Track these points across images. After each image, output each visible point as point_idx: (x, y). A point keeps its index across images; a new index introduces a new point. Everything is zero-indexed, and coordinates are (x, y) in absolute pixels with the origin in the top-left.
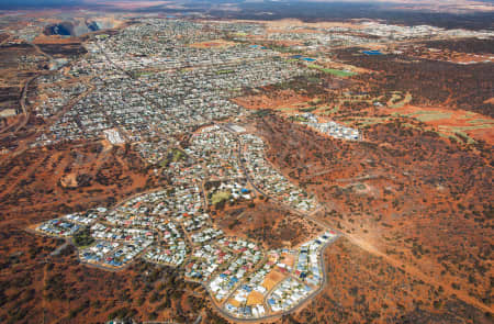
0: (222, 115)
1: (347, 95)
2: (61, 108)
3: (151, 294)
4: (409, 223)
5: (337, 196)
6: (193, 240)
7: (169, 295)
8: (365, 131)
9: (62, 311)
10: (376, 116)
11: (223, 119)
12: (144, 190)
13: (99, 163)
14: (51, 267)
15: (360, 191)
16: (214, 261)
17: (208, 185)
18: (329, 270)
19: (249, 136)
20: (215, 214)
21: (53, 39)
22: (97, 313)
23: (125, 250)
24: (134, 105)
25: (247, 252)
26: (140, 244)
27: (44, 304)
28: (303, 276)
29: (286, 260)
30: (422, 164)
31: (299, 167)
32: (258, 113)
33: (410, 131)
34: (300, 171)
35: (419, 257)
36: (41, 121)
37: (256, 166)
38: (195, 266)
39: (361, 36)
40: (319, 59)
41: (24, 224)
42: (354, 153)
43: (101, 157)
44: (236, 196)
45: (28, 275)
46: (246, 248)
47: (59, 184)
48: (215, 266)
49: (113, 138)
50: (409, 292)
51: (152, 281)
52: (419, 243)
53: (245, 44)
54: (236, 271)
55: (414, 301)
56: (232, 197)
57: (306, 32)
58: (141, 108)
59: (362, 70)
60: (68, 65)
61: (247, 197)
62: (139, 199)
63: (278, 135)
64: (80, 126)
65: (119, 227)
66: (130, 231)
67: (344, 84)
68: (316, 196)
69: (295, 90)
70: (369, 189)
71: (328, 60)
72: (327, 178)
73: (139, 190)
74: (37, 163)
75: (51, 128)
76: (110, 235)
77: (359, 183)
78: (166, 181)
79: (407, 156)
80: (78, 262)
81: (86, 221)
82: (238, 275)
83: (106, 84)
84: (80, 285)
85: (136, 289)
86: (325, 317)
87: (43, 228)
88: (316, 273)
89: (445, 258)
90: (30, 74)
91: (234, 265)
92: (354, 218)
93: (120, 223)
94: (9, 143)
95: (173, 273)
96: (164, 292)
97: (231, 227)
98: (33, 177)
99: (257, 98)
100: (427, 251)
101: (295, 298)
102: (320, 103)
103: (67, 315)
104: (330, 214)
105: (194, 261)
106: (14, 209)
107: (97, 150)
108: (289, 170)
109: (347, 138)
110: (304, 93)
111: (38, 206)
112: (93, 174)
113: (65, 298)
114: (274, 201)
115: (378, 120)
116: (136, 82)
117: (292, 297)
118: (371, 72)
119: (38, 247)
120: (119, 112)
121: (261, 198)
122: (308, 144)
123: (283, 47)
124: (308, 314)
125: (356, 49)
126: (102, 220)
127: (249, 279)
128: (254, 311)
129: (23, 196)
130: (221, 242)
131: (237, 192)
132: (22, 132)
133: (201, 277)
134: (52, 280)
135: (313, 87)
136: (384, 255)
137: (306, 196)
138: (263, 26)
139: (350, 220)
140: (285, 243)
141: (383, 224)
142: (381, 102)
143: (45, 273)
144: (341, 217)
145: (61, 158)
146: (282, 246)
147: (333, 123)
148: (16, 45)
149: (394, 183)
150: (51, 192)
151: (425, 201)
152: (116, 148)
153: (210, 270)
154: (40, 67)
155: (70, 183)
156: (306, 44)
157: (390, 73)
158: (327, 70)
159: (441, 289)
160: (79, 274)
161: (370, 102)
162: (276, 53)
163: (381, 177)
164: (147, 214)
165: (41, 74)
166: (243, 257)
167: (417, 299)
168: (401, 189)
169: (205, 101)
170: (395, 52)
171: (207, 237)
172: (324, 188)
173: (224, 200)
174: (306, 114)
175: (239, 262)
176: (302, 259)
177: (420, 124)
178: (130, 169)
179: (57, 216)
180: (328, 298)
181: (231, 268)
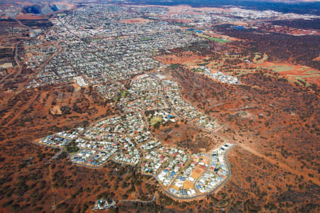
0: (149, 68)
1: (227, 55)
2: (42, 63)
3: (121, 183)
4: (277, 136)
5: (230, 119)
6: (143, 148)
7: (133, 183)
8: (241, 78)
9: (66, 195)
10: (247, 68)
11: (150, 70)
12: (106, 116)
13: (74, 99)
14: (54, 167)
15: (244, 117)
16: (158, 162)
17: (147, 113)
18: (232, 166)
19: (169, 81)
20: (154, 131)
21: (29, 16)
22: (89, 195)
23: (100, 155)
24: (90, 61)
25: (178, 156)
26: (109, 151)
27: (53, 190)
28: (216, 170)
29: (204, 160)
30: (280, 99)
31: (204, 101)
32: (172, 66)
33: (269, 78)
34: (204, 104)
35: (286, 158)
36: (31, 71)
37: (176, 101)
38: (147, 165)
39: (230, 17)
40: (206, 32)
41: (31, 139)
42: (236, 92)
43: (74, 95)
44: (166, 120)
45: (40, 171)
46: (178, 153)
47: (50, 113)
48: (159, 165)
49: (80, 82)
50: (283, 179)
51: (121, 174)
52: (285, 149)
53: (156, 21)
54: (173, 167)
55: (287, 185)
56: (164, 121)
57: (195, 14)
58: (95, 63)
59: (234, 39)
60: (42, 34)
61: (173, 120)
62: (104, 122)
63: (186, 80)
64: (57, 74)
65: (94, 140)
66: (101, 143)
67: (224, 48)
68: (217, 120)
69: (193, 51)
70: (249, 115)
71: (211, 32)
72: (222, 108)
73: (103, 116)
74: (33, 99)
75: (38, 76)
76: (89, 146)
77: (243, 112)
78: (119, 110)
79: (270, 94)
80: (71, 163)
81: (72, 136)
82: (175, 171)
83: (69, 46)
84: (74, 178)
85: (112, 180)
86: (234, 196)
87: (44, 141)
88: (224, 168)
89: (302, 158)
90: (18, 40)
91: (172, 164)
92: (242, 133)
93: (94, 137)
94: (11, 86)
95: (133, 170)
96: (130, 181)
97: (166, 140)
98: (31, 108)
99: (169, 56)
100: (291, 154)
101: (213, 184)
102: (210, 60)
103: (69, 197)
104: (227, 131)
105: (146, 162)
106: (23, 129)
107: (71, 90)
108: (197, 103)
109: (231, 82)
110: (199, 54)
111: (39, 127)
112: (71, 106)
113: (66, 186)
114: (191, 123)
115: (249, 71)
116: (89, 46)
117: (211, 184)
118: (239, 40)
119: (43, 154)
120: (81, 65)
121: (182, 121)
122: (206, 86)
123: (181, 24)
124: (223, 194)
125: (228, 25)
126: (82, 135)
127: (182, 173)
128: (188, 192)
129: (27, 120)
130: (161, 149)
131: (166, 117)
132: (19, 78)
133: (152, 172)
134: (55, 175)
135: (204, 50)
136: (265, 157)
137: (210, 120)
138: (167, 10)
139: (240, 135)
140: (201, 150)
141: (261, 137)
142: (249, 60)
143: (51, 170)
144: (234, 133)
145: (48, 95)
146: (200, 151)
147: (220, 73)
148: (4, 20)
149: (264, 111)
150: (45, 117)
151: (285, 122)
152: (83, 89)
153: (157, 167)
154: (23, 35)
155: (57, 112)
156: (196, 22)
157: (252, 41)
158: (212, 39)
159: (302, 177)
160: (73, 170)
161: (242, 59)
162: (178, 27)
163: (256, 108)
164: (110, 131)
165: (25, 40)
166: (177, 159)
167: (289, 184)
168: (269, 115)
169: (136, 58)
170: (253, 27)
171: (152, 147)
172: (221, 115)
173: (159, 123)
174: (203, 67)
175: (174, 162)
176: (214, 160)
177: (275, 74)
178: (95, 102)
179: (52, 134)
180: (233, 184)
181: (170, 166)
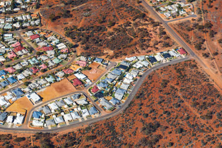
18: (140, 96)
25: (51, 53)
28: (100, 95)
29: (92, 72)
54: (21, 71)
82: (19, 76)
88: (118, 96)
91: (25, 63)
97: (55, 19)
101: (69, 118)
104: (201, 28)
117: (66, 116)
124: (72, 139)
127: (28, 84)
130: (29, 34)
140: (106, 51)
166: (42, 58)
181: (18, 67)
